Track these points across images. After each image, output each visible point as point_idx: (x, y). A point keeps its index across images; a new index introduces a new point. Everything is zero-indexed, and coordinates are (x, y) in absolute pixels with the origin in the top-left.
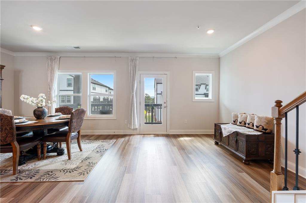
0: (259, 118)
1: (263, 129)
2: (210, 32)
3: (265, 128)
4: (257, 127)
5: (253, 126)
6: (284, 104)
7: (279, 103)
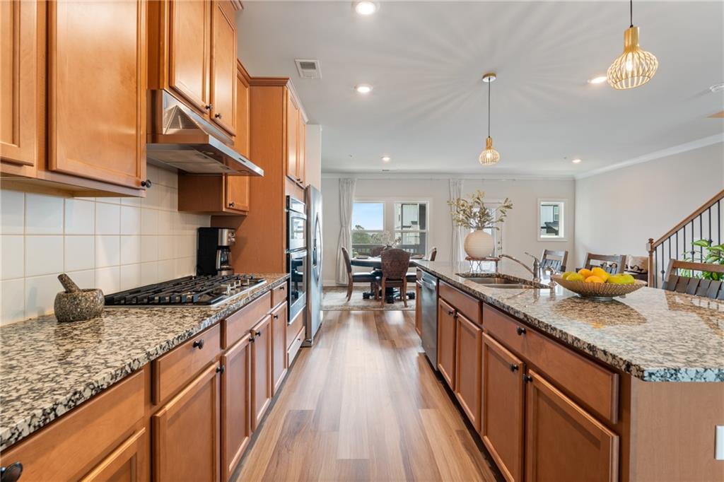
0: (634, 258)
1: (639, 269)
2: (577, 161)
3: (640, 268)
4: (632, 268)
5: (627, 268)
6: (654, 241)
7: (651, 241)
